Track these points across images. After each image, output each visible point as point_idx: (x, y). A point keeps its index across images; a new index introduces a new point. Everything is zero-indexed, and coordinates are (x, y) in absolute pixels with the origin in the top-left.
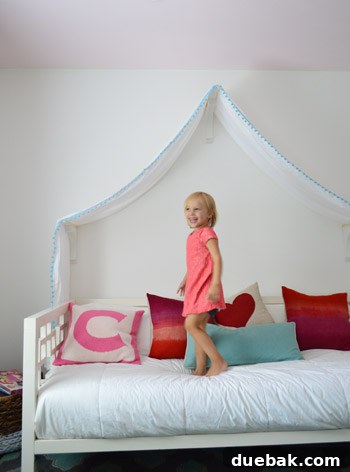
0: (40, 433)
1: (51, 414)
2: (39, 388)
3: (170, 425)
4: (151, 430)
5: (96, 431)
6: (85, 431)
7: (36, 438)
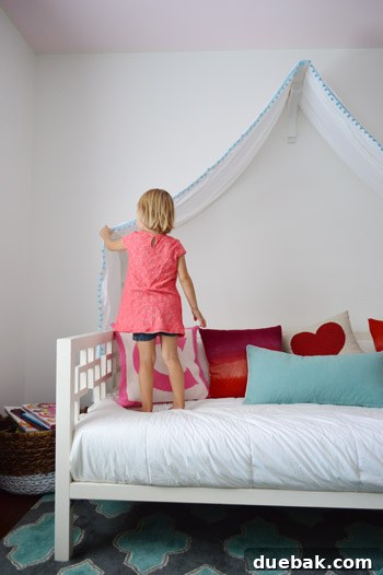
0: (77, 474)
1: (88, 452)
2: (76, 422)
3: (233, 472)
4: (210, 479)
5: (142, 476)
6: (130, 475)
7: (73, 481)
